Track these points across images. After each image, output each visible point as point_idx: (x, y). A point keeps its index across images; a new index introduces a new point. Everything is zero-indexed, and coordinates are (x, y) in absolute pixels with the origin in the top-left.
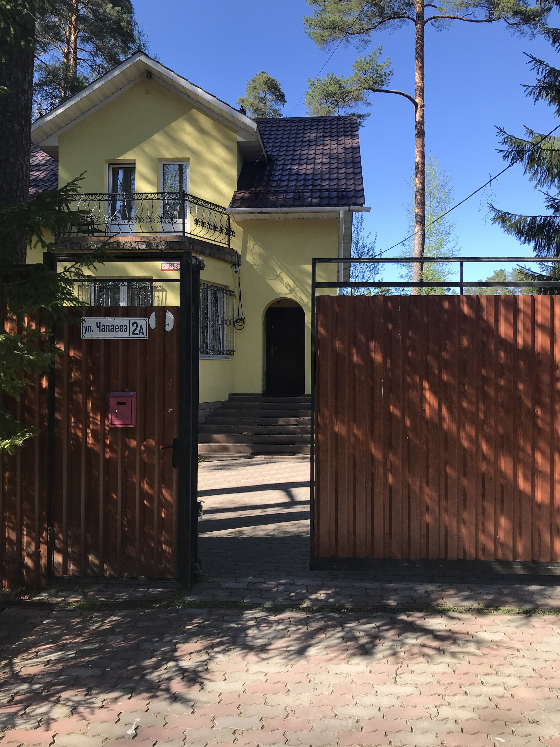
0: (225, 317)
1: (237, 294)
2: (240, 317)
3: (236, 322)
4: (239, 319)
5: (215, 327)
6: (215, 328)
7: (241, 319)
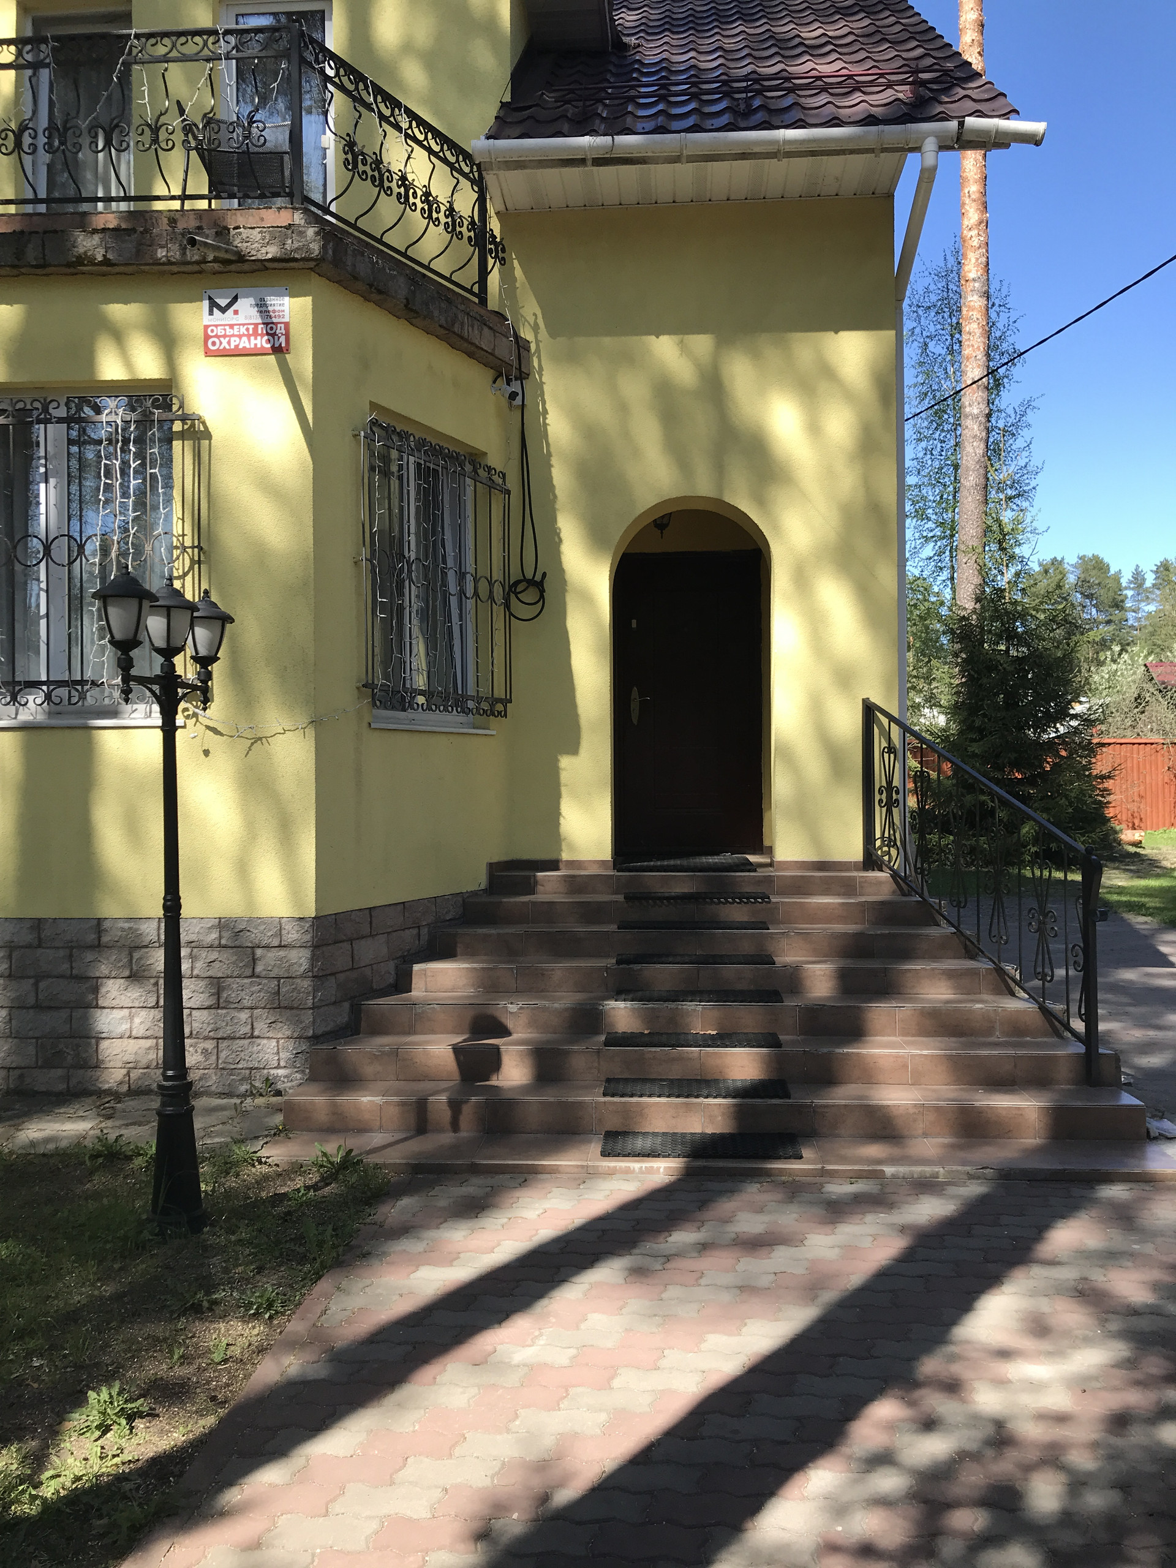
0: (470, 567)
1: (513, 483)
2: (529, 575)
3: (512, 589)
4: (525, 579)
5: (434, 601)
6: (434, 607)
7: (531, 583)
